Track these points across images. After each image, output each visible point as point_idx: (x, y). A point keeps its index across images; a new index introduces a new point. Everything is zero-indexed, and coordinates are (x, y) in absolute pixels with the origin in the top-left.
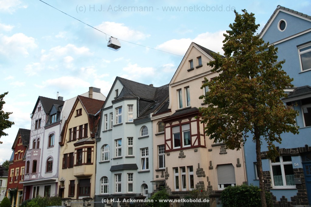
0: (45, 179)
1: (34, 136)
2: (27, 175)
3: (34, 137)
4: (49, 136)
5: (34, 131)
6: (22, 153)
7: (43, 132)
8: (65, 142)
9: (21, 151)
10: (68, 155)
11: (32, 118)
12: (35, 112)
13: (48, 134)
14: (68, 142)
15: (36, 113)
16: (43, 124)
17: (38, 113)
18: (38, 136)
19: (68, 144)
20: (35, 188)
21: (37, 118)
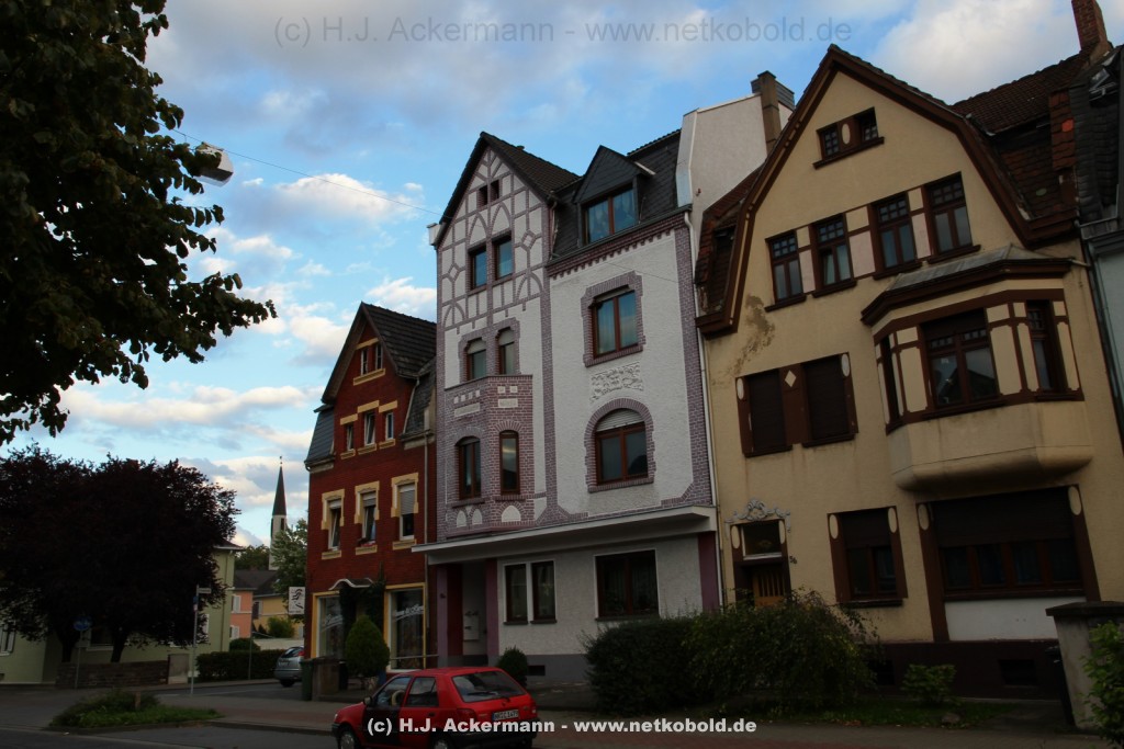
0: (593, 520)
1: (466, 320)
2: (469, 509)
3: (467, 329)
4: (590, 303)
5: (462, 303)
6: (385, 413)
7: (535, 289)
8: (746, 312)
9: (381, 404)
10: (790, 379)
11: (438, 244)
12: (461, 212)
13: (582, 293)
14: (769, 309)
15: (466, 217)
16: (530, 254)
17: (484, 214)
18: (499, 318)
19: (771, 318)
20: (514, 574)
21: (479, 236)
